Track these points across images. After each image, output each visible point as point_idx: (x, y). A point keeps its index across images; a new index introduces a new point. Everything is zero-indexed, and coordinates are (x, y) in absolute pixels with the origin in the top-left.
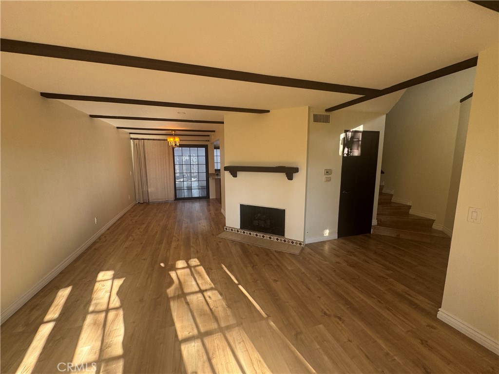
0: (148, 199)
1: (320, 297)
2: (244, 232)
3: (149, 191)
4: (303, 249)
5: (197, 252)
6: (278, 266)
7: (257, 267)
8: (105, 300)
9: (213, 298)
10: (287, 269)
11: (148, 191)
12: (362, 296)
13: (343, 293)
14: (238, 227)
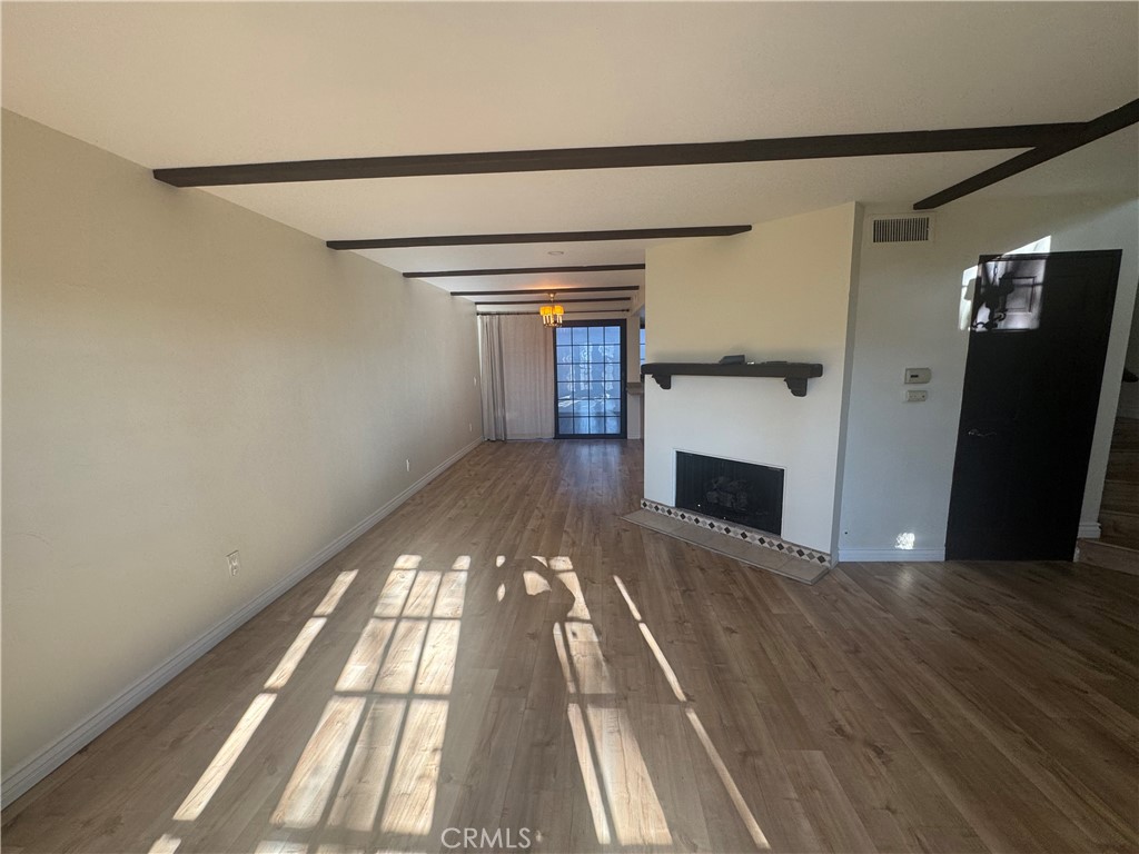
0: (505, 435)
1: (837, 691)
2: (683, 516)
3: (507, 418)
4: (828, 572)
5: (574, 543)
6: (746, 599)
7: (693, 593)
8: (400, 602)
9: (581, 637)
10: (768, 610)
11: (504, 418)
12: (972, 718)
13: (911, 698)
14: (672, 503)
